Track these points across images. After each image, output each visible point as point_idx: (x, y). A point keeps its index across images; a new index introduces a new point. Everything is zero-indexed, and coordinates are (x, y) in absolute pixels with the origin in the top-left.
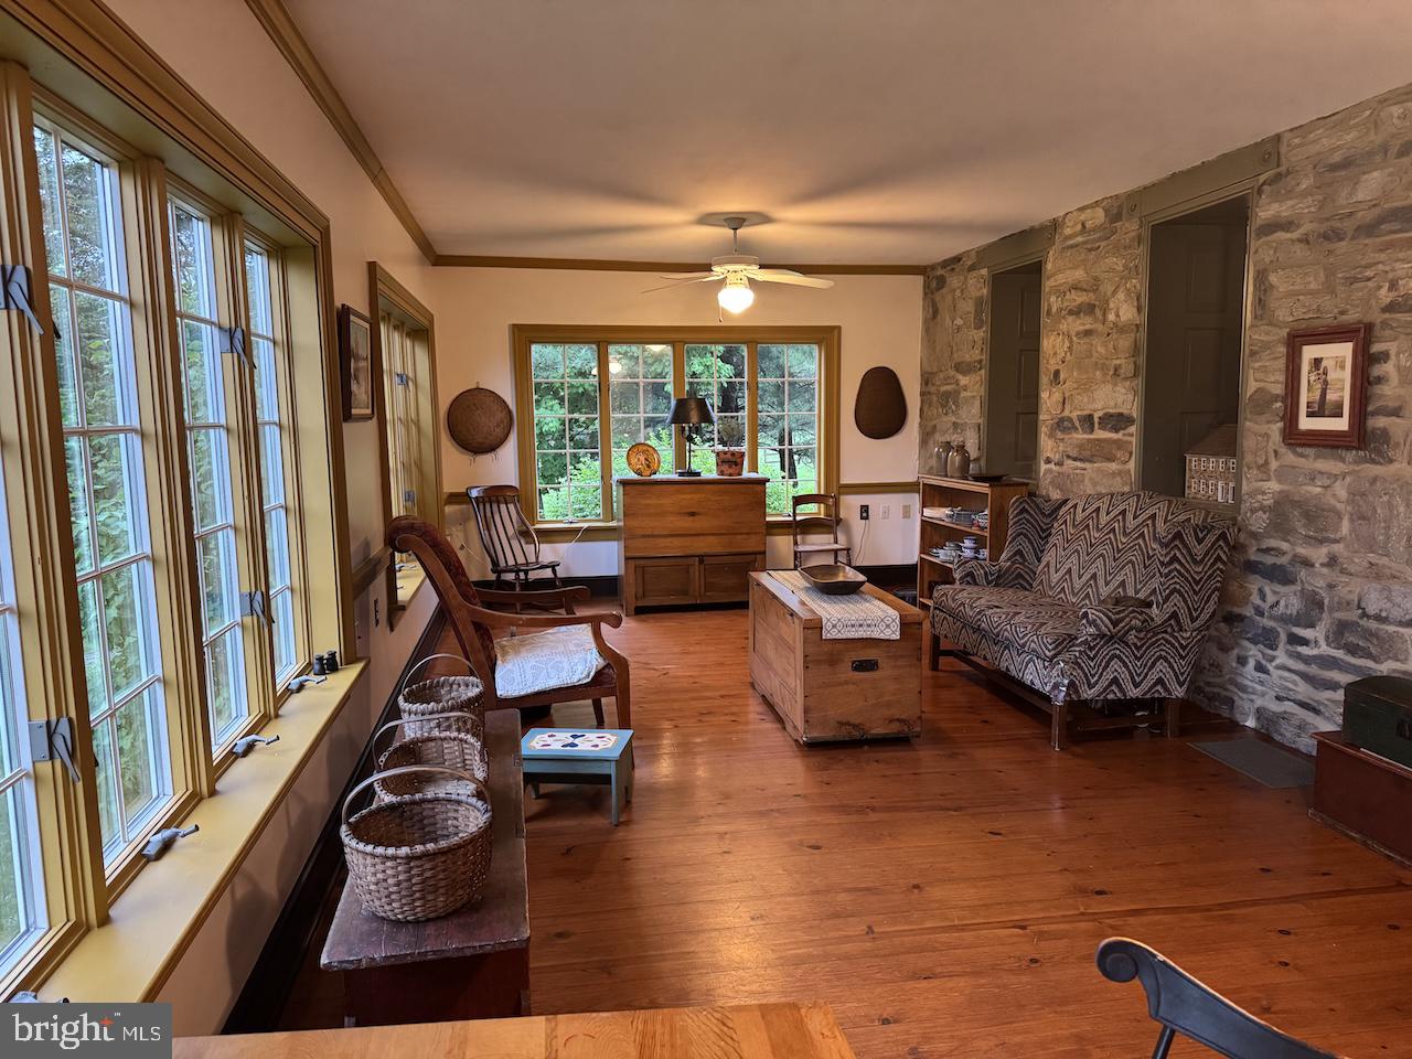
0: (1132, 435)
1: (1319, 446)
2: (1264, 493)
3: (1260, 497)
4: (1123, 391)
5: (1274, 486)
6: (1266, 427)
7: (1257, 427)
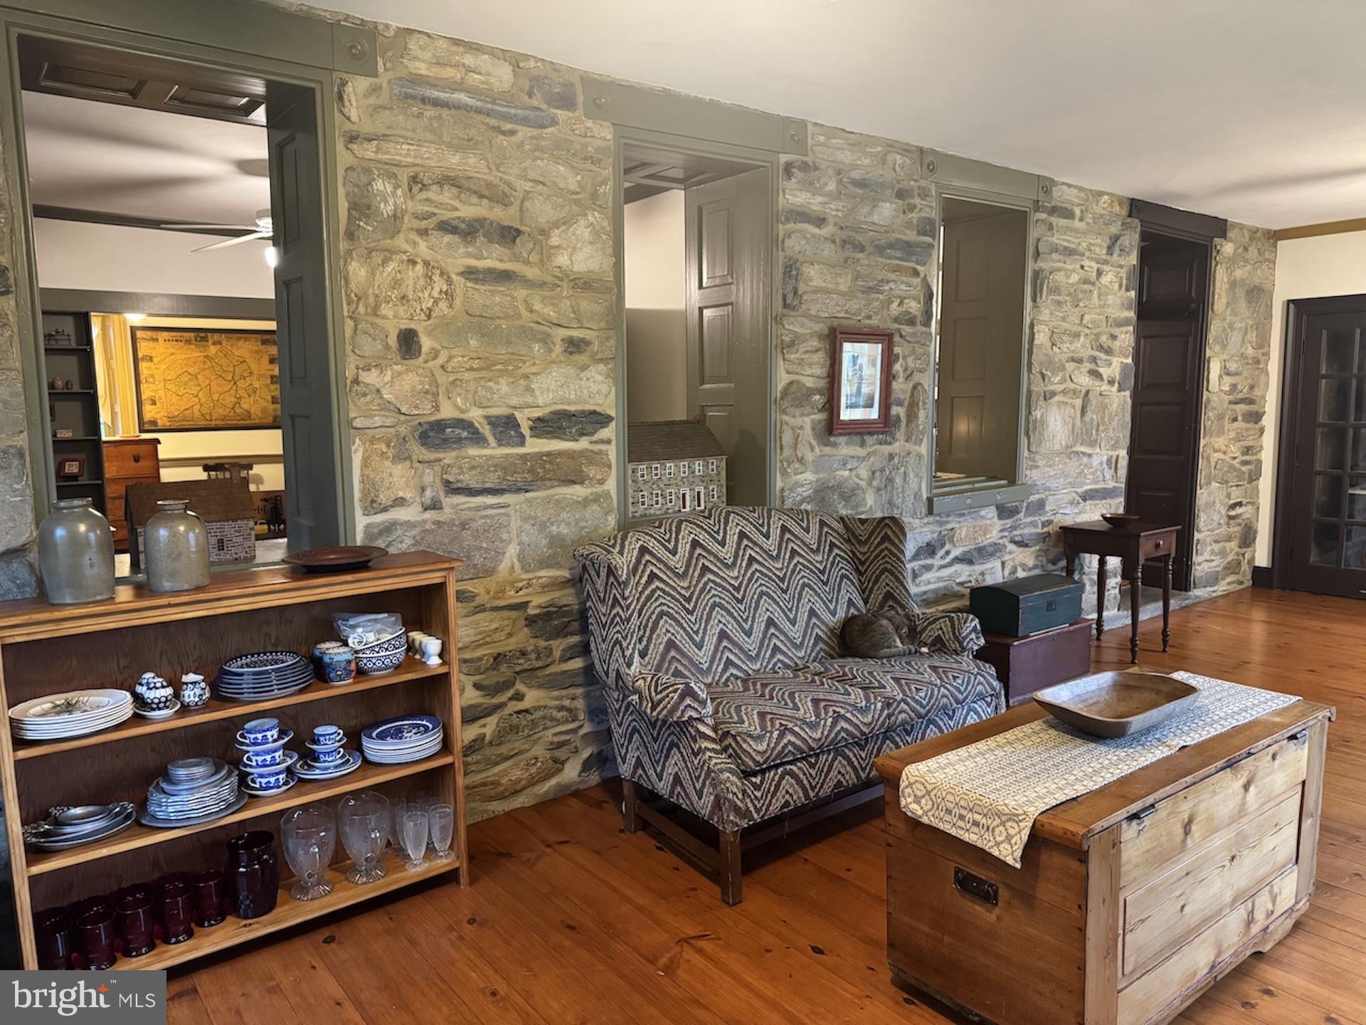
0: (608, 442)
1: (849, 434)
2: (802, 486)
3: (799, 490)
4: (600, 378)
5: (809, 477)
6: (800, 420)
7: (793, 420)
